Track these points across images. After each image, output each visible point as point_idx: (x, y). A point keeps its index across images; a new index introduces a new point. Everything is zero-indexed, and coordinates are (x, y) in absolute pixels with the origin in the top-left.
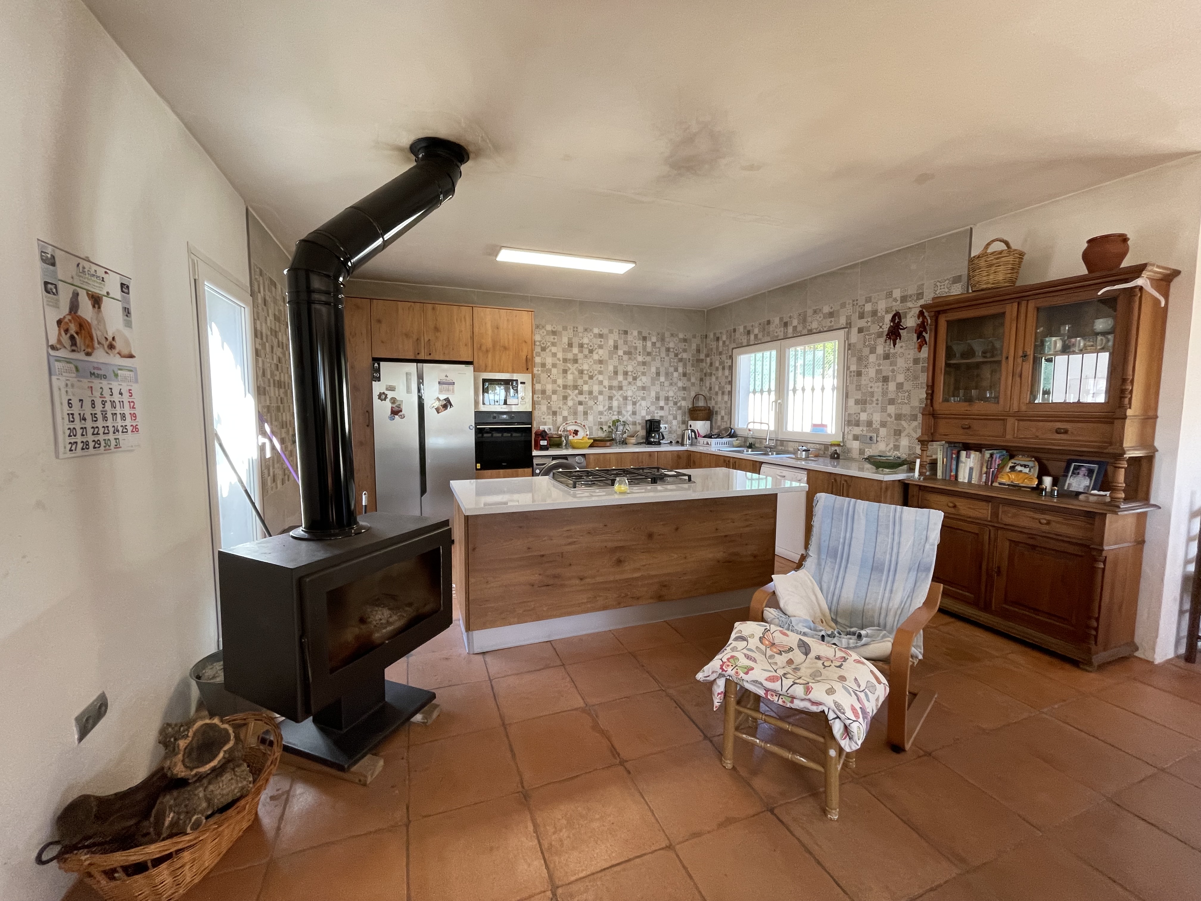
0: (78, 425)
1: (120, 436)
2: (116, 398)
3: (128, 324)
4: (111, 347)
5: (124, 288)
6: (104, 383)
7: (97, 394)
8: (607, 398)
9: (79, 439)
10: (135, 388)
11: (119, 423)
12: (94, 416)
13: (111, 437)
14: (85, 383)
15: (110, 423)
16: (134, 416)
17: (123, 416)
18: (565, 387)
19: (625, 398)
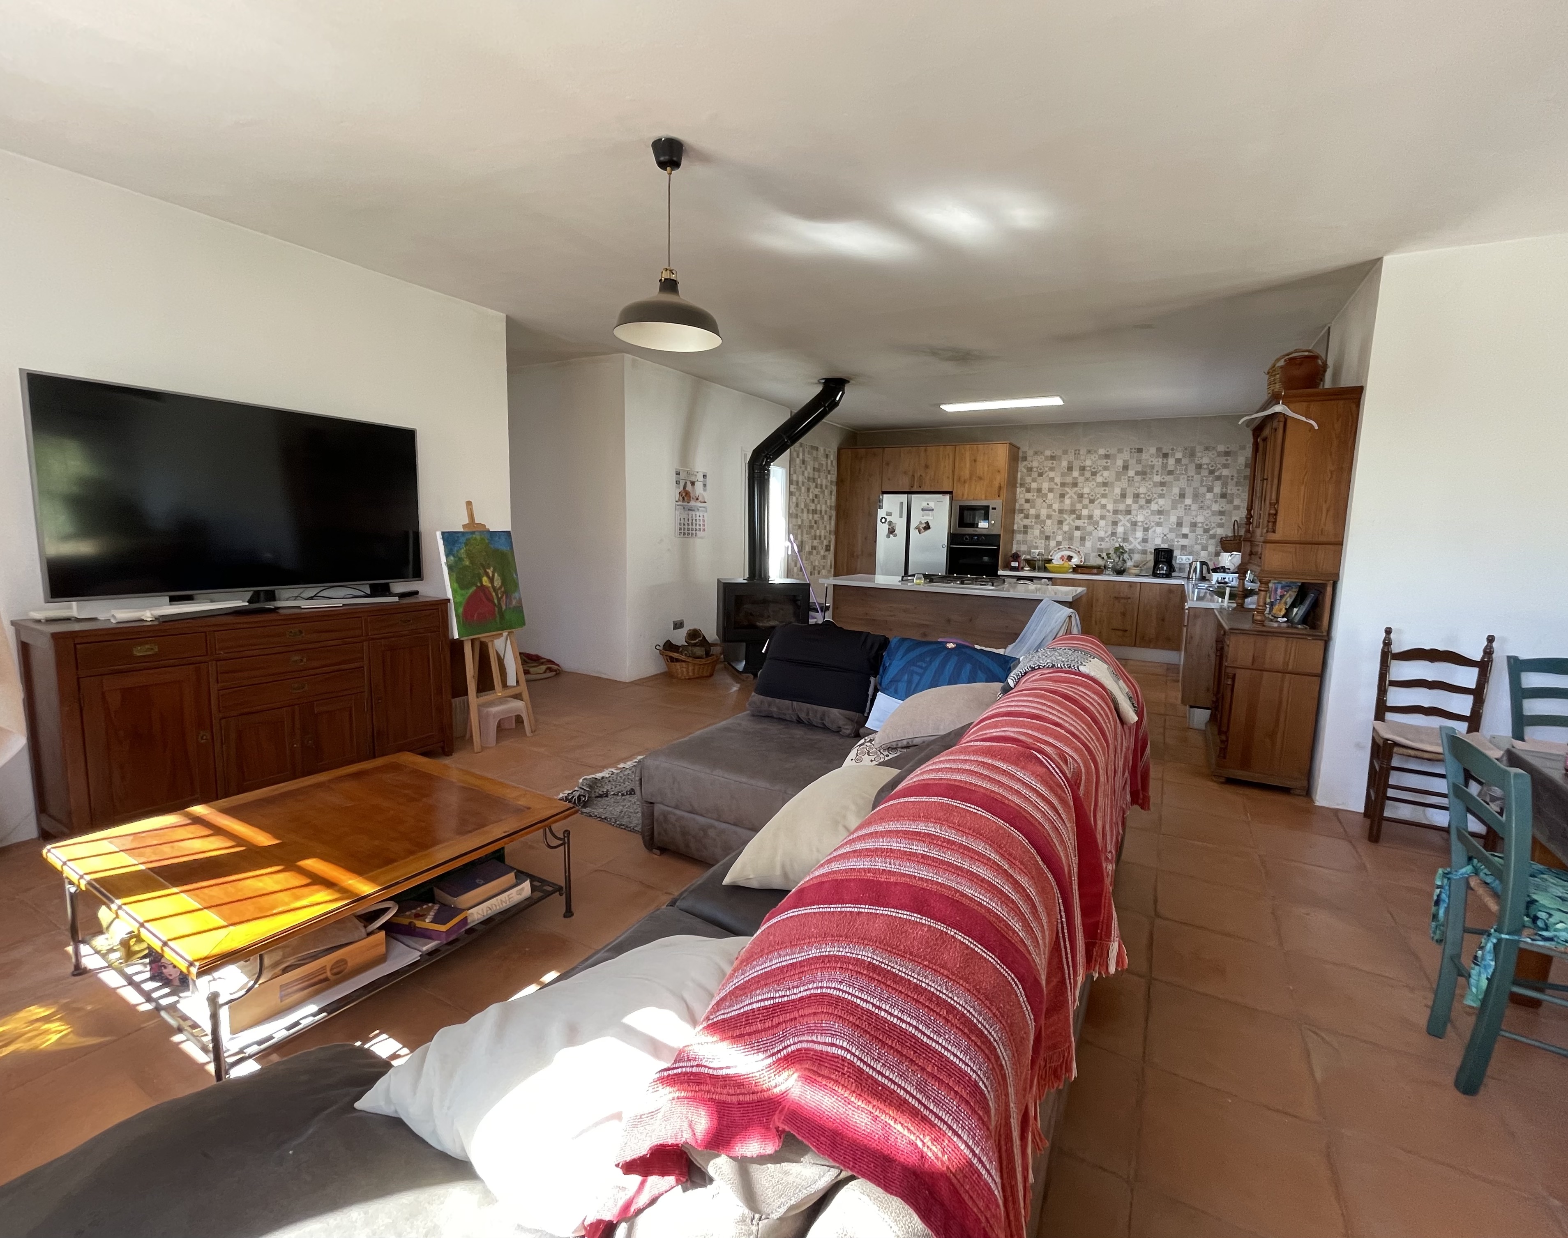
0: (682, 527)
1: (698, 532)
2: (698, 518)
3: (705, 490)
4: (697, 499)
5: (704, 476)
6: (693, 513)
7: (690, 516)
8: (1110, 522)
9: (682, 531)
10: (705, 514)
11: (698, 527)
12: (688, 525)
13: (694, 532)
14: (686, 512)
15: (694, 527)
16: (704, 525)
17: (700, 525)
18: (1061, 511)
19: (1134, 524)
